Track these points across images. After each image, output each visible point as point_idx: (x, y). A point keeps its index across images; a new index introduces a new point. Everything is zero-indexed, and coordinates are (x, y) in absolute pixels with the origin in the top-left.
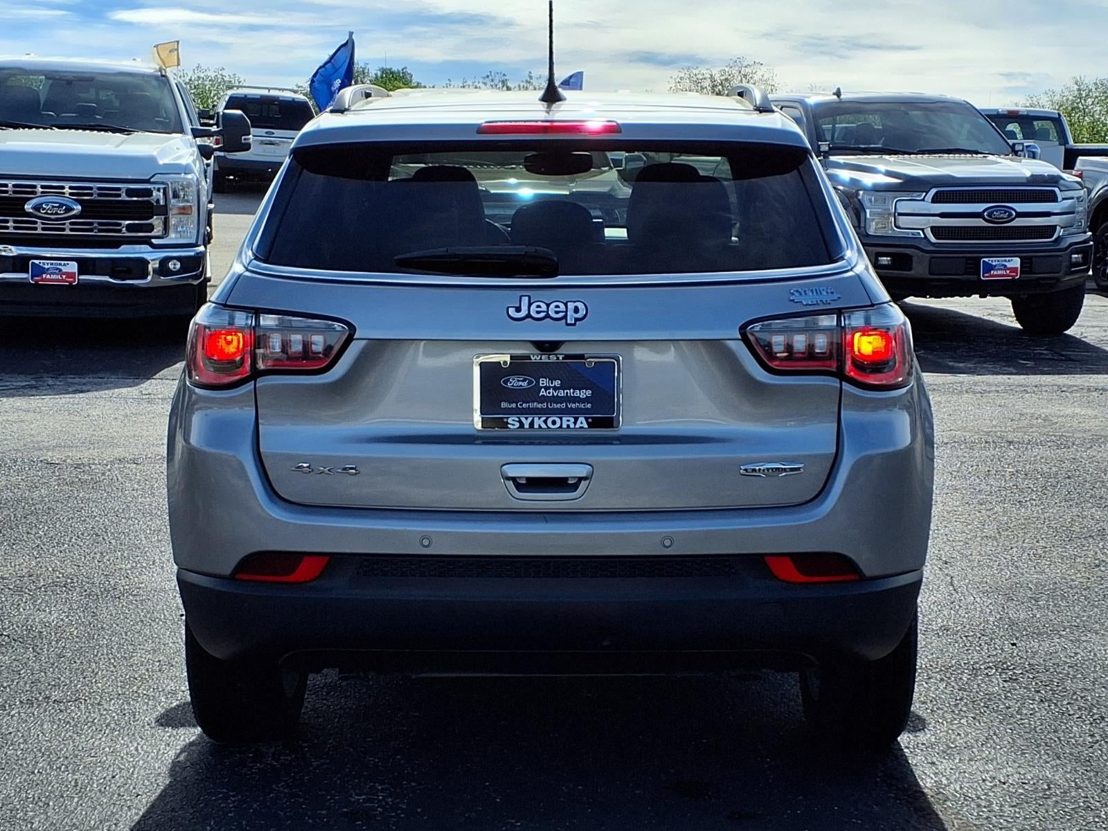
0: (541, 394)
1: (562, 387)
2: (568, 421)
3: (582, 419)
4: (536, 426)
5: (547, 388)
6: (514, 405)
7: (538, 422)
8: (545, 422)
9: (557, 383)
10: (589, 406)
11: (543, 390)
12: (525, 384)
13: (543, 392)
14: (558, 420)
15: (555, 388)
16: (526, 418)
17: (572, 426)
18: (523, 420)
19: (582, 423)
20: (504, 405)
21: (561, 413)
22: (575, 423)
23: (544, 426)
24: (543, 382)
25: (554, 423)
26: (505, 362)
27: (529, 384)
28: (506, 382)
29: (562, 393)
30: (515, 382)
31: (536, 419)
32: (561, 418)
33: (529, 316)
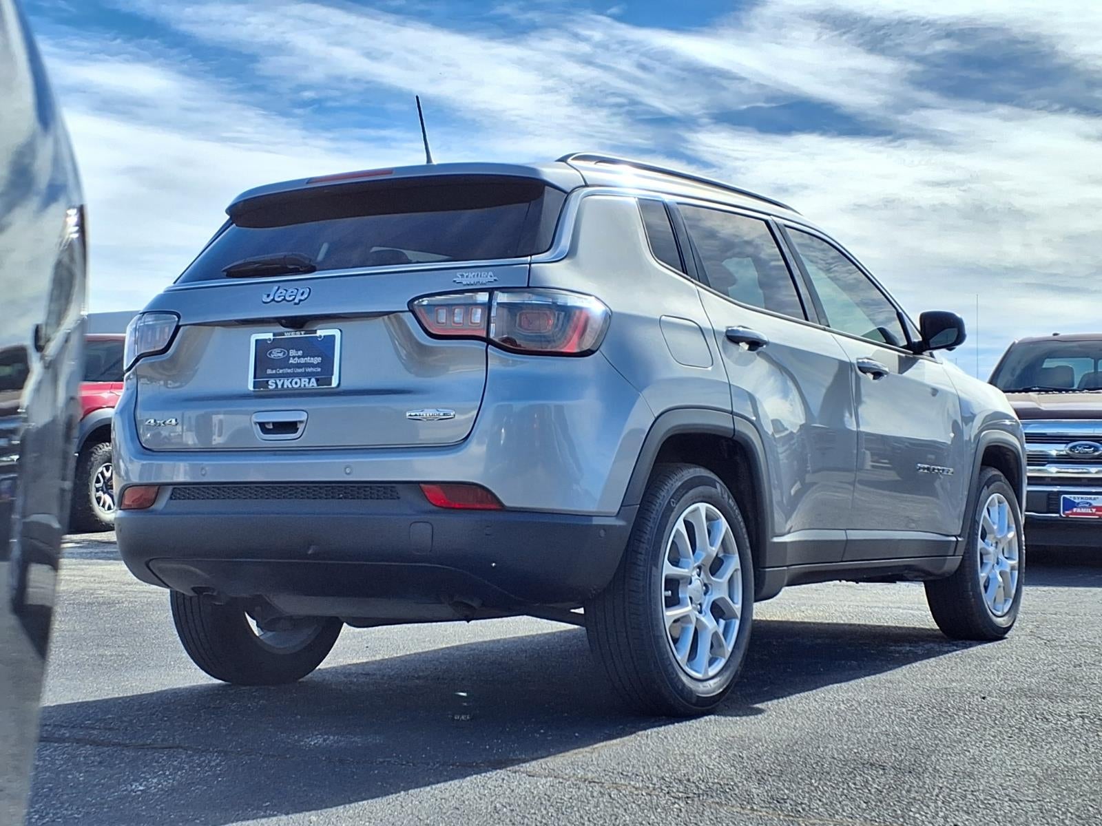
0: (290, 362)
1: (303, 356)
2: (304, 381)
3: (313, 380)
4: (285, 386)
5: (294, 357)
6: (274, 372)
7: (287, 383)
8: (291, 383)
9: (300, 353)
10: (319, 370)
11: (291, 358)
12: (281, 355)
13: (291, 361)
14: (299, 381)
15: (299, 357)
16: (280, 380)
17: (307, 385)
18: (278, 381)
19: (313, 382)
20: (269, 371)
21: (300, 375)
22: (309, 383)
23: (290, 386)
24: (292, 352)
25: (296, 383)
26: (270, 339)
27: (284, 354)
28: (270, 354)
29: (303, 361)
30: (277, 354)
31: (286, 381)
32: (300, 379)
33: (273, 300)
